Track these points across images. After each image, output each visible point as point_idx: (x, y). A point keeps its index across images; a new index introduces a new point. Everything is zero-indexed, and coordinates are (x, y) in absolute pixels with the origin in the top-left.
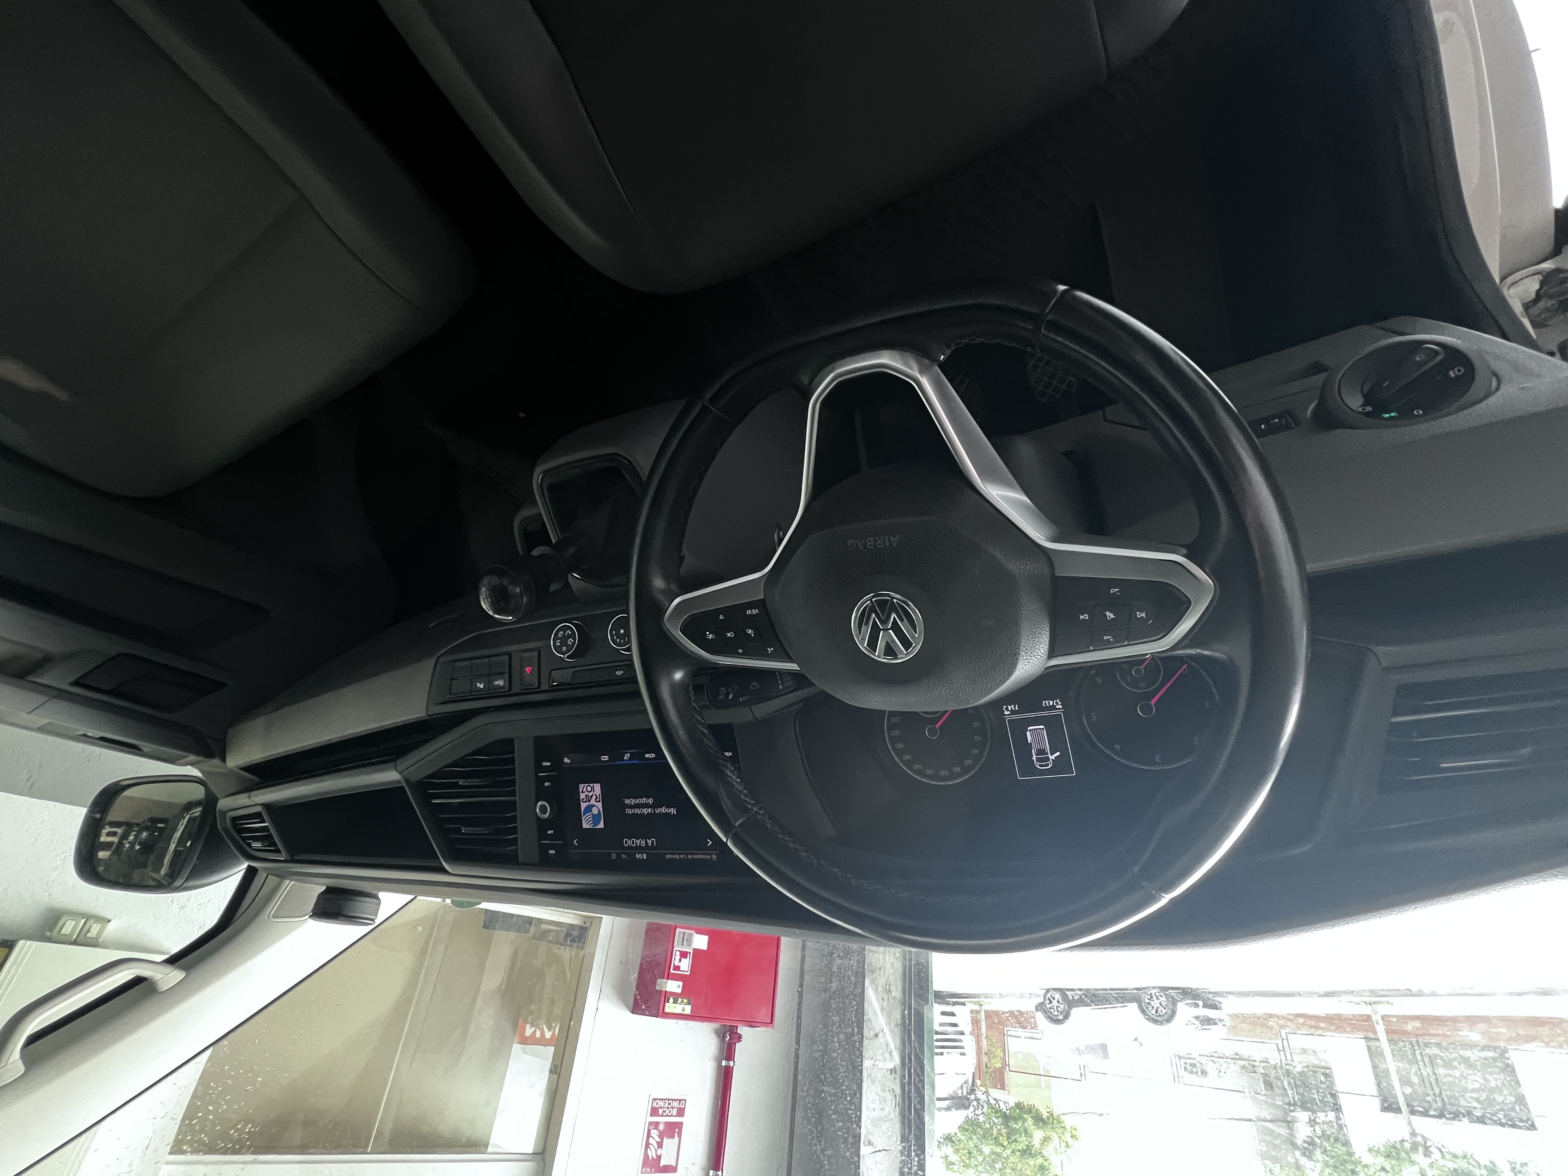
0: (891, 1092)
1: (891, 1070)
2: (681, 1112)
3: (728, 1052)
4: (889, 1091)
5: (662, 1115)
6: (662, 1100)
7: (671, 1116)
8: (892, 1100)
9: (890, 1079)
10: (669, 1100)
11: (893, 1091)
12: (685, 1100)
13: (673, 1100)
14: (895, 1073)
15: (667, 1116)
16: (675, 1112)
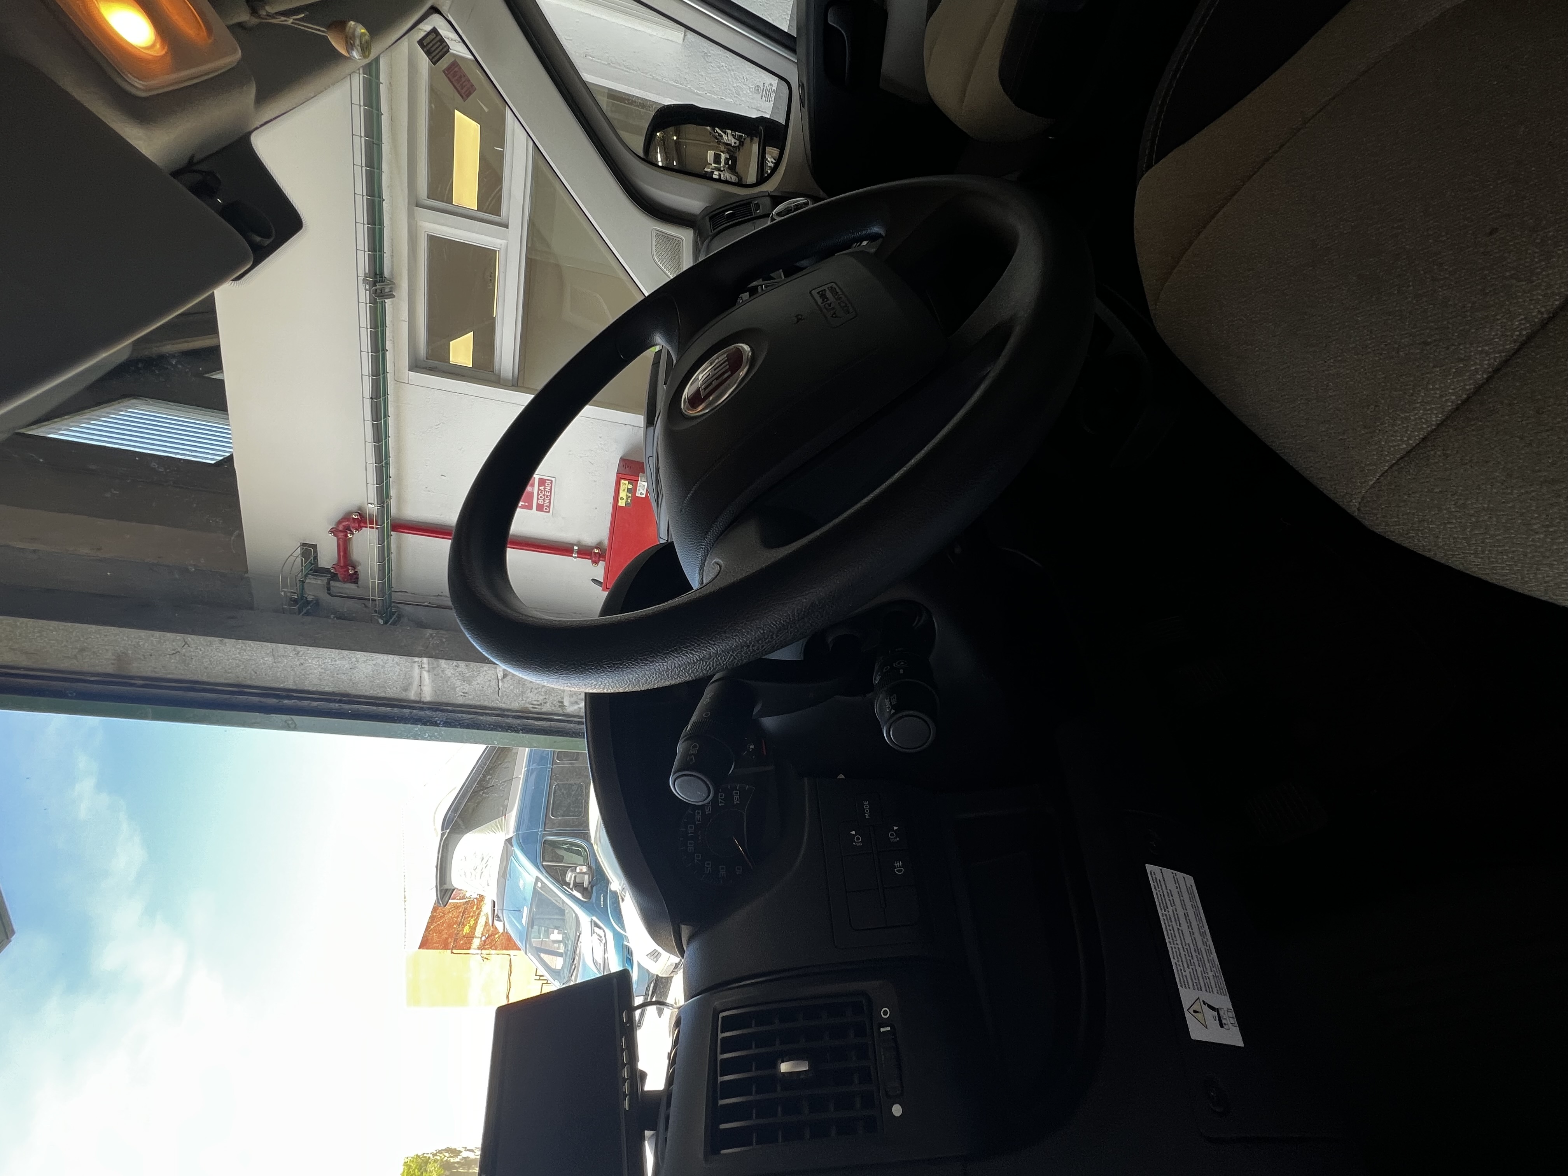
0: (545, 701)
1: (562, 702)
2: (540, 508)
3: (585, 552)
4: (545, 699)
5: (539, 489)
6: (551, 489)
7: (538, 499)
8: (538, 701)
9: (555, 701)
10: (550, 496)
11: (545, 703)
12: (549, 512)
13: (550, 500)
14: (560, 706)
15: (538, 494)
16: (541, 502)
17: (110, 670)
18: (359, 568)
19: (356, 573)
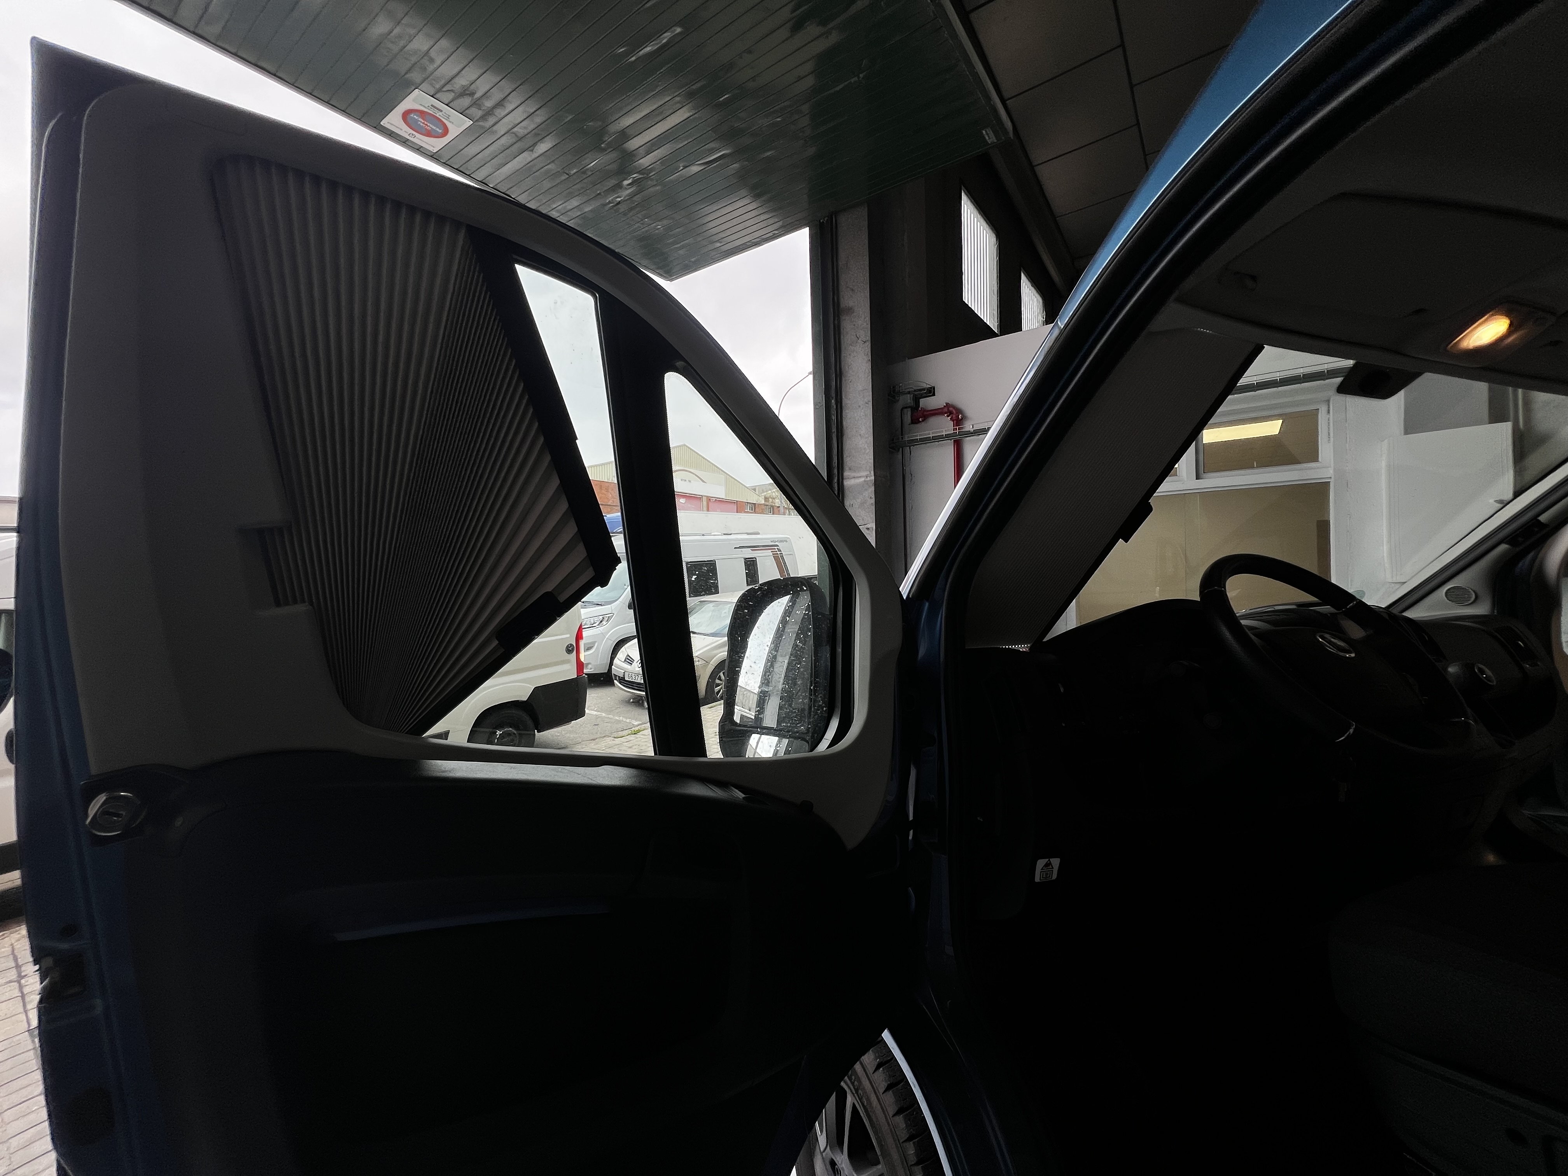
17: (842, 305)
18: (923, 423)
19: (920, 422)
